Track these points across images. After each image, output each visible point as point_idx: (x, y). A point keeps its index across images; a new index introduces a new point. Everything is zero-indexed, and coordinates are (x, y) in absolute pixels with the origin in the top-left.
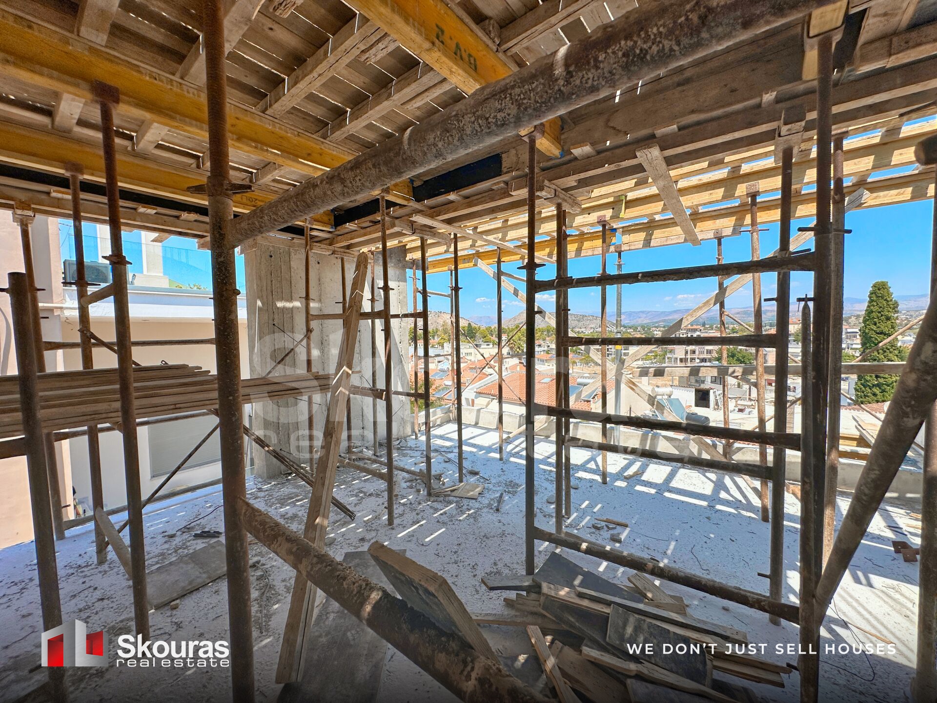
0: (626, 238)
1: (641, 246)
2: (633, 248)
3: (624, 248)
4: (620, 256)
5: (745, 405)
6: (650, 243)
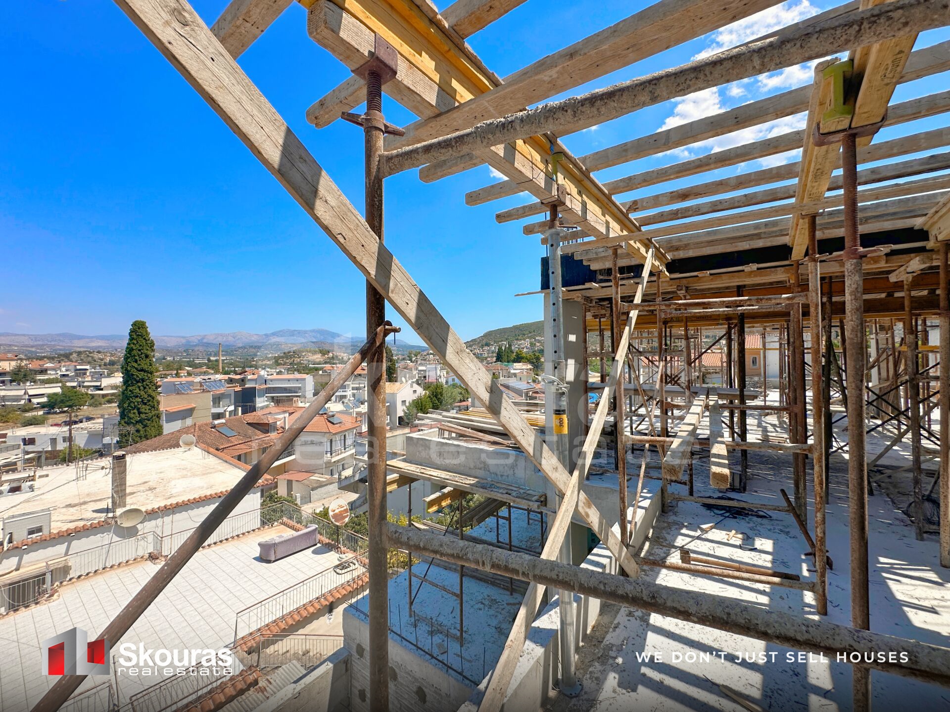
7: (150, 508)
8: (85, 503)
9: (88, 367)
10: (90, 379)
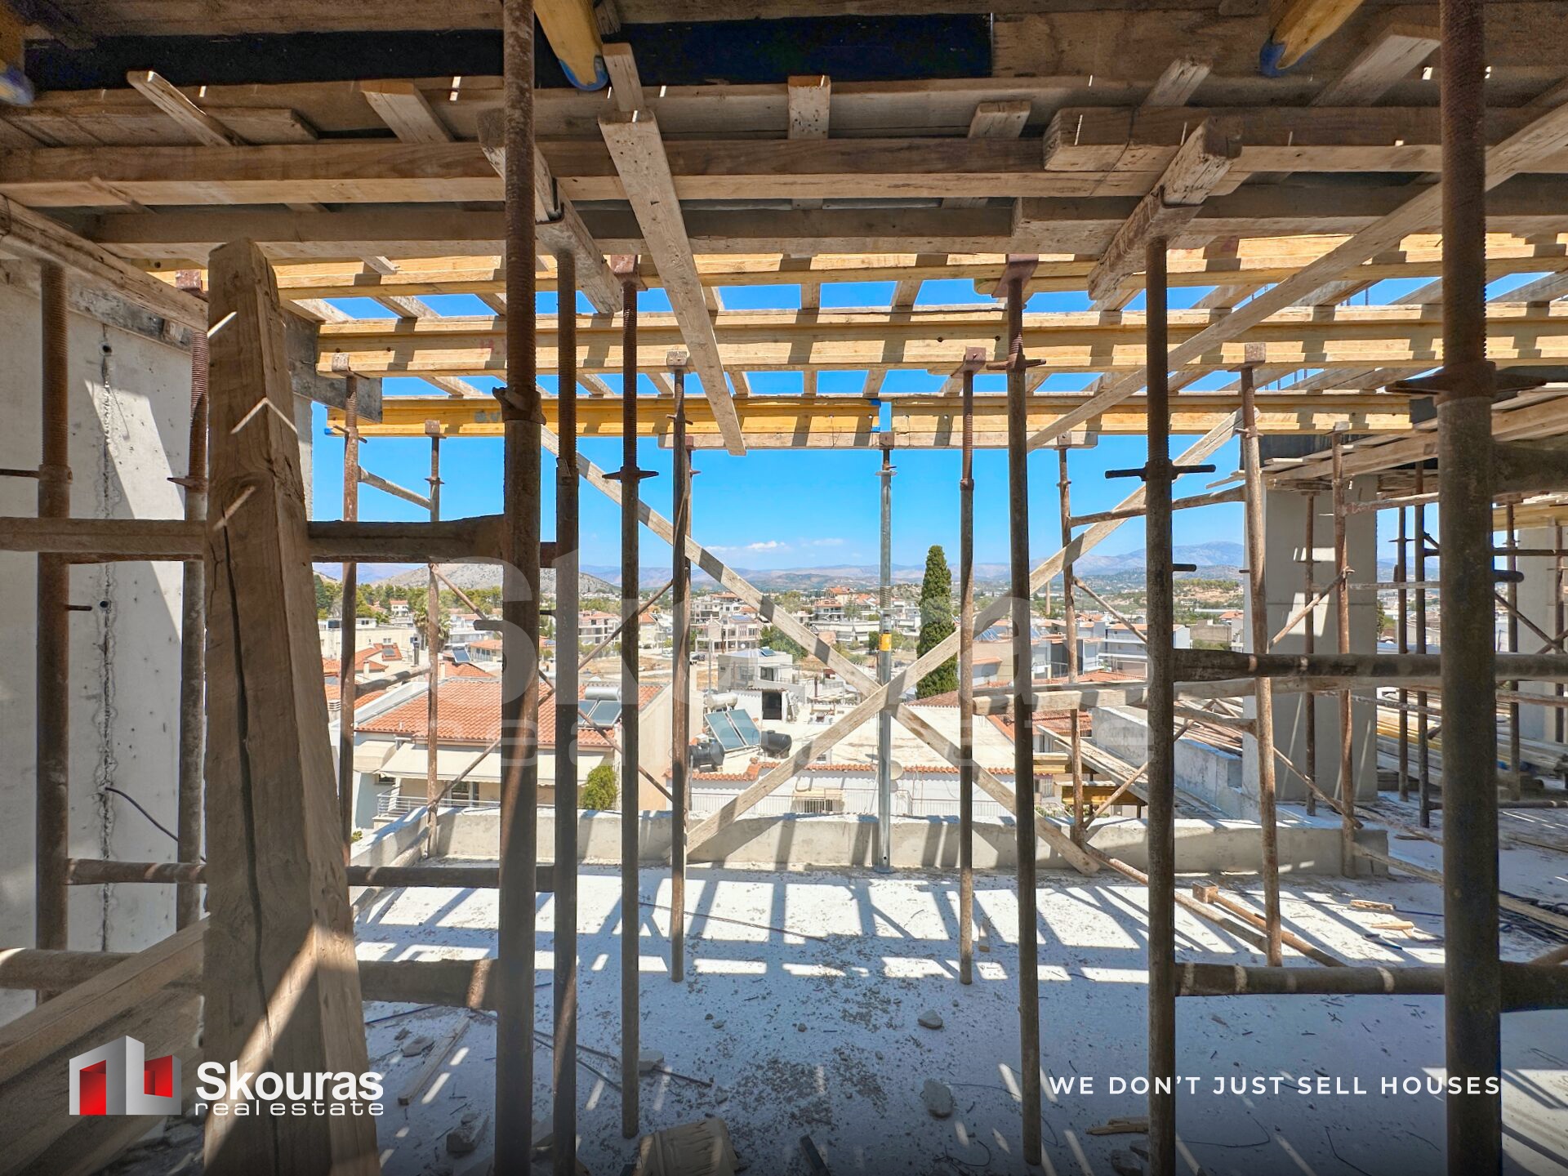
0: (900, 422)
1: (932, 443)
2: (915, 443)
3: (900, 441)
4: (887, 457)
5: (823, 711)
6: (949, 438)
7: (909, 765)
8: (862, 745)
9: (903, 603)
10: (904, 617)
